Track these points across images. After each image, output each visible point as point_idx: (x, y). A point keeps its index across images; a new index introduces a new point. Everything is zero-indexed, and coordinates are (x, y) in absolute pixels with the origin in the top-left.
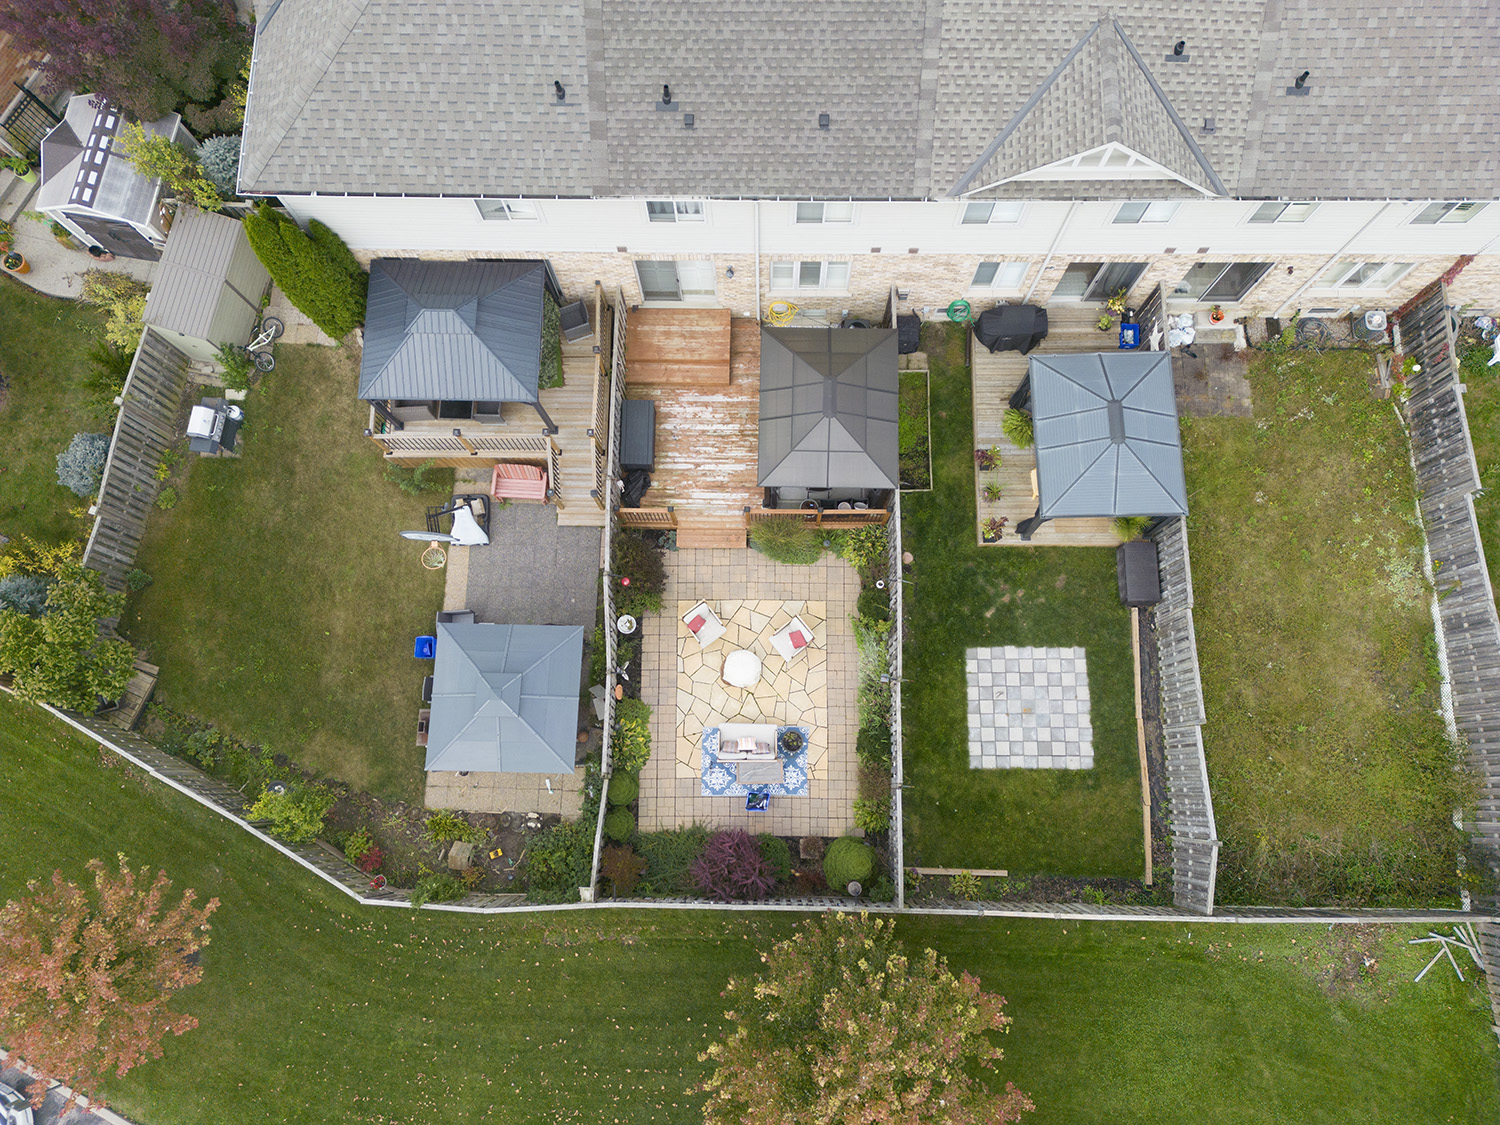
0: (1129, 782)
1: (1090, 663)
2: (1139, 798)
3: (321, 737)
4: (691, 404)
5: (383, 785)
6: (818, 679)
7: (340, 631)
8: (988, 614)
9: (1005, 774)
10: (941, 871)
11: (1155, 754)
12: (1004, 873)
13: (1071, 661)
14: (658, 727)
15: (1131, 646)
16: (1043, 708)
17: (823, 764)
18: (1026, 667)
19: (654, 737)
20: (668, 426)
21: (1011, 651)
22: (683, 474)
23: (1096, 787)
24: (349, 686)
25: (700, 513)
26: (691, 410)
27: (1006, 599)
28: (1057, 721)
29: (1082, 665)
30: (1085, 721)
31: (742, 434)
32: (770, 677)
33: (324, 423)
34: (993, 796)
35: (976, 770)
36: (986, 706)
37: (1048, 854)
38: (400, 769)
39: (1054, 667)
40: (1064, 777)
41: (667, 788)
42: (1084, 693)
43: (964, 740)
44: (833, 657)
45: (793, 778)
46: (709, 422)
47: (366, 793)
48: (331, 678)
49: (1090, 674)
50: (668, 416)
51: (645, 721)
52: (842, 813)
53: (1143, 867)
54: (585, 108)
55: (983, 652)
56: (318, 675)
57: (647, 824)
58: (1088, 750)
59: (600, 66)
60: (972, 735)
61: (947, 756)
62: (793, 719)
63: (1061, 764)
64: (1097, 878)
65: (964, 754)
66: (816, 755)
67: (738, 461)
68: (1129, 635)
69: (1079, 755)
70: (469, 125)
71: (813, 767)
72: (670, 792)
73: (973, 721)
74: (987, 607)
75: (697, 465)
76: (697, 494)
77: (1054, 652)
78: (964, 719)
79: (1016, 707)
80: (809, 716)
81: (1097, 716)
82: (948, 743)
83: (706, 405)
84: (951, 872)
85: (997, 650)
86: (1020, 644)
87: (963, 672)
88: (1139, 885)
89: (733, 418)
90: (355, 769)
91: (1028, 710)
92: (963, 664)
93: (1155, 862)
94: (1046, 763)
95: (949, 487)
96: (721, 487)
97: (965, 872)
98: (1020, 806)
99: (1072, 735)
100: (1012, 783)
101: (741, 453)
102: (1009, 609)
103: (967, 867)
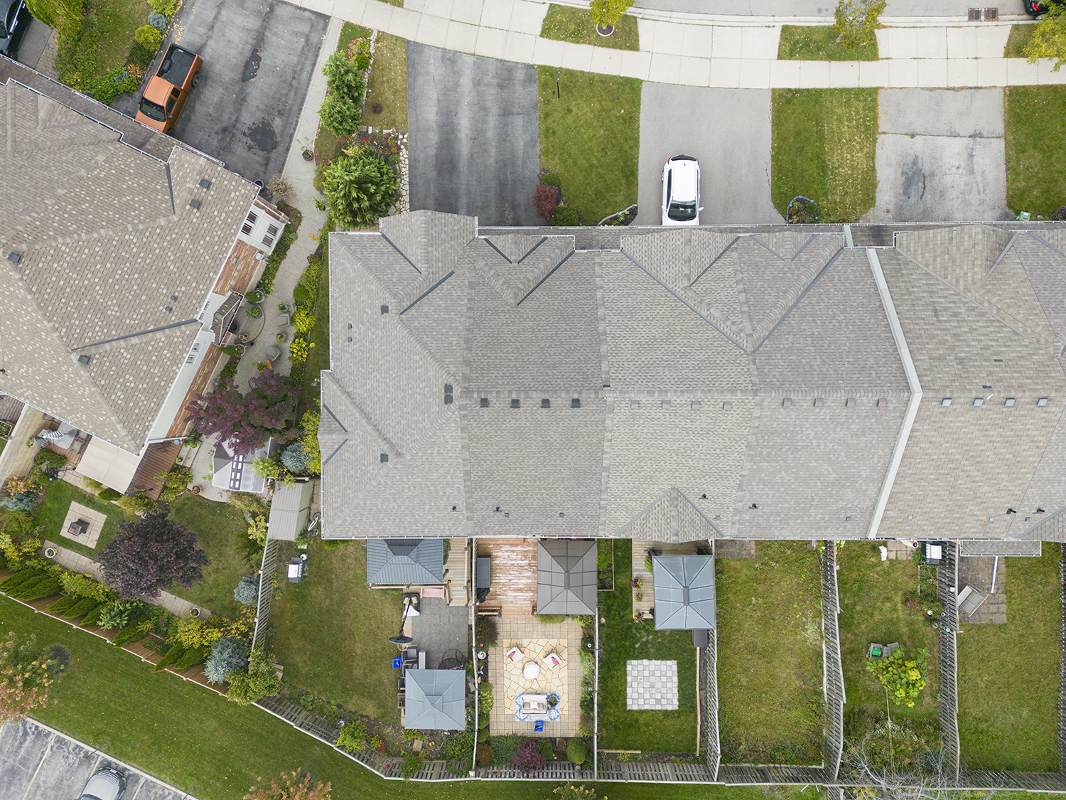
0: (692, 715)
1: (678, 667)
2: (696, 721)
3: (355, 697)
4: (506, 551)
5: (383, 717)
6: (564, 672)
7: (359, 652)
8: (637, 646)
9: (641, 712)
10: (614, 751)
11: (704, 704)
12: (640, 752)
13: (671, 666)
14: (496, 693)
15: (696, 660)
16: (658, 685)
17: (566, 708)
18: (652, 668)
19: (495, 697)
20: (497, 562)
21: (646, 662)
22: (504, 584)
23: (679, 717)
24: (365, 676)
25: (512, 602)
26: (506, 554)
27: (645, 639)
28: (664, 691)
29: (675, 668)
30: (675, 690)
31: (530, 565)
32: (544, 672)
33: (343, 559)
34: (636, 721)
35: (630, 710)
36: (635, 684)
37: (658, 744)
38: (390, 710)
39: (663, 668)
40: (666, 713)
41: (501, 718)
42: (676, 679)
43: (625, 699)
44: (570, 664)
45: (553, 713)
46: (515, 560)
47: (376, 719)
48: (357, 672)
49: (678, 672)
50: (497, 557)
51: (491, 690)
52: (574, 727)
53: (696, 749)
54: (465, 512)
55: (634, 662)
56: (351, 672)
57: (493, 733)
58: (676, 702)
59: (471, 500)
60: (629, 696)
61: (618, 704)
62: (553, 690)
63: (665, 708)
64: (677, 753)
65: (625, 704)
66: (563, 704)
67: (528, 578)
68: (696, 656)
69: (672, 703)
70: (417, 517)
71: (562, 709)
72: (503, 720)
73: (629, 690)
74: (637, 643)
75: (510, 580)
76: (510, 593)
77: (664, 662)
78: (626, 690)
79: (647, 685)
80: (560, 689)
81: (680, 689)
82: (619, 700)
83: (513, 551)
84: (618, 752)
85: (640, 661)
86: (650, 659)
87: (626, 671)
88: (694, 755)
89: (526, 557)
90: (371, 710)
91: (652, 687)
92: (626, 667)
93: (701, 746)
94: (658, 707)
95: (622, 589)
96: (521, 590)
97: (624, 752)
98: (647, 725)
99: (670, 696)
100: (644, 716)
101: (529, 574)
102: (645, 644)
103: (625, 749)
